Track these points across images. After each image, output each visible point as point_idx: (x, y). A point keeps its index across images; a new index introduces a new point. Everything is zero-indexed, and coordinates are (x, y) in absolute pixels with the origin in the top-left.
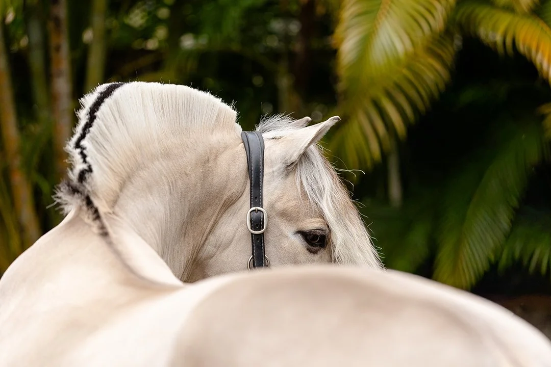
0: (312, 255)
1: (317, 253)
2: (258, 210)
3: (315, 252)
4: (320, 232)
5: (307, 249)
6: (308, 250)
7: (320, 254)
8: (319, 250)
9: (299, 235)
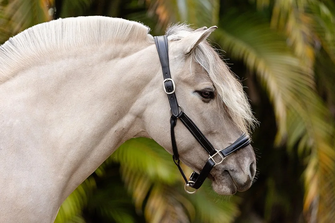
0: (206, 104)
1: (209, 102)
2: (169, 80)
3: (208, 102)
4: (209, 90)
5: (202, 101)
6: (204, 101)
7: (211, 102)
8: (210, 100)
9: (196, 93)
